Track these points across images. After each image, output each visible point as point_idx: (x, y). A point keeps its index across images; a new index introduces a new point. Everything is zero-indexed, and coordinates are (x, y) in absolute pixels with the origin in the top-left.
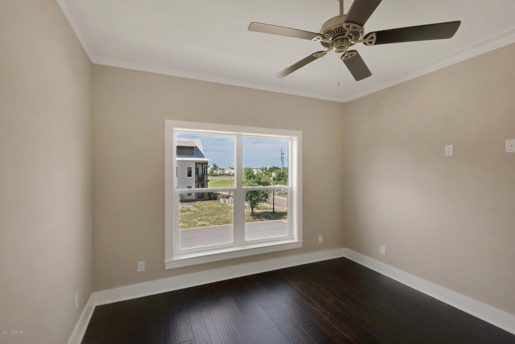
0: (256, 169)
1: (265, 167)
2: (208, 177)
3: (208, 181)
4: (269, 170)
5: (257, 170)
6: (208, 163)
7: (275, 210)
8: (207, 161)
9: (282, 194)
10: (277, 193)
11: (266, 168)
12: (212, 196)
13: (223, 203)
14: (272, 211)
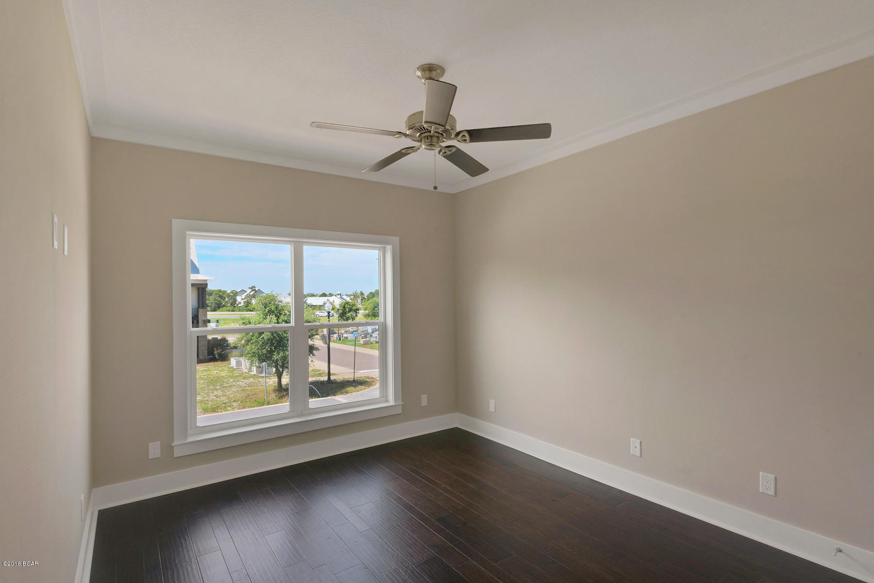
0: (339, 296)
1: (361, 292)
2: (208, 313)
3: (209, 321)
4: (367, 296)
5: (342, 298)
6: (207, 284)
7: (332, 378)
8: (207, 280)
9: (372, 343)
10: (362, 341)
11: (362, 294)
12: (216, 352)
13: (235, 367)
14: (326, 378)
